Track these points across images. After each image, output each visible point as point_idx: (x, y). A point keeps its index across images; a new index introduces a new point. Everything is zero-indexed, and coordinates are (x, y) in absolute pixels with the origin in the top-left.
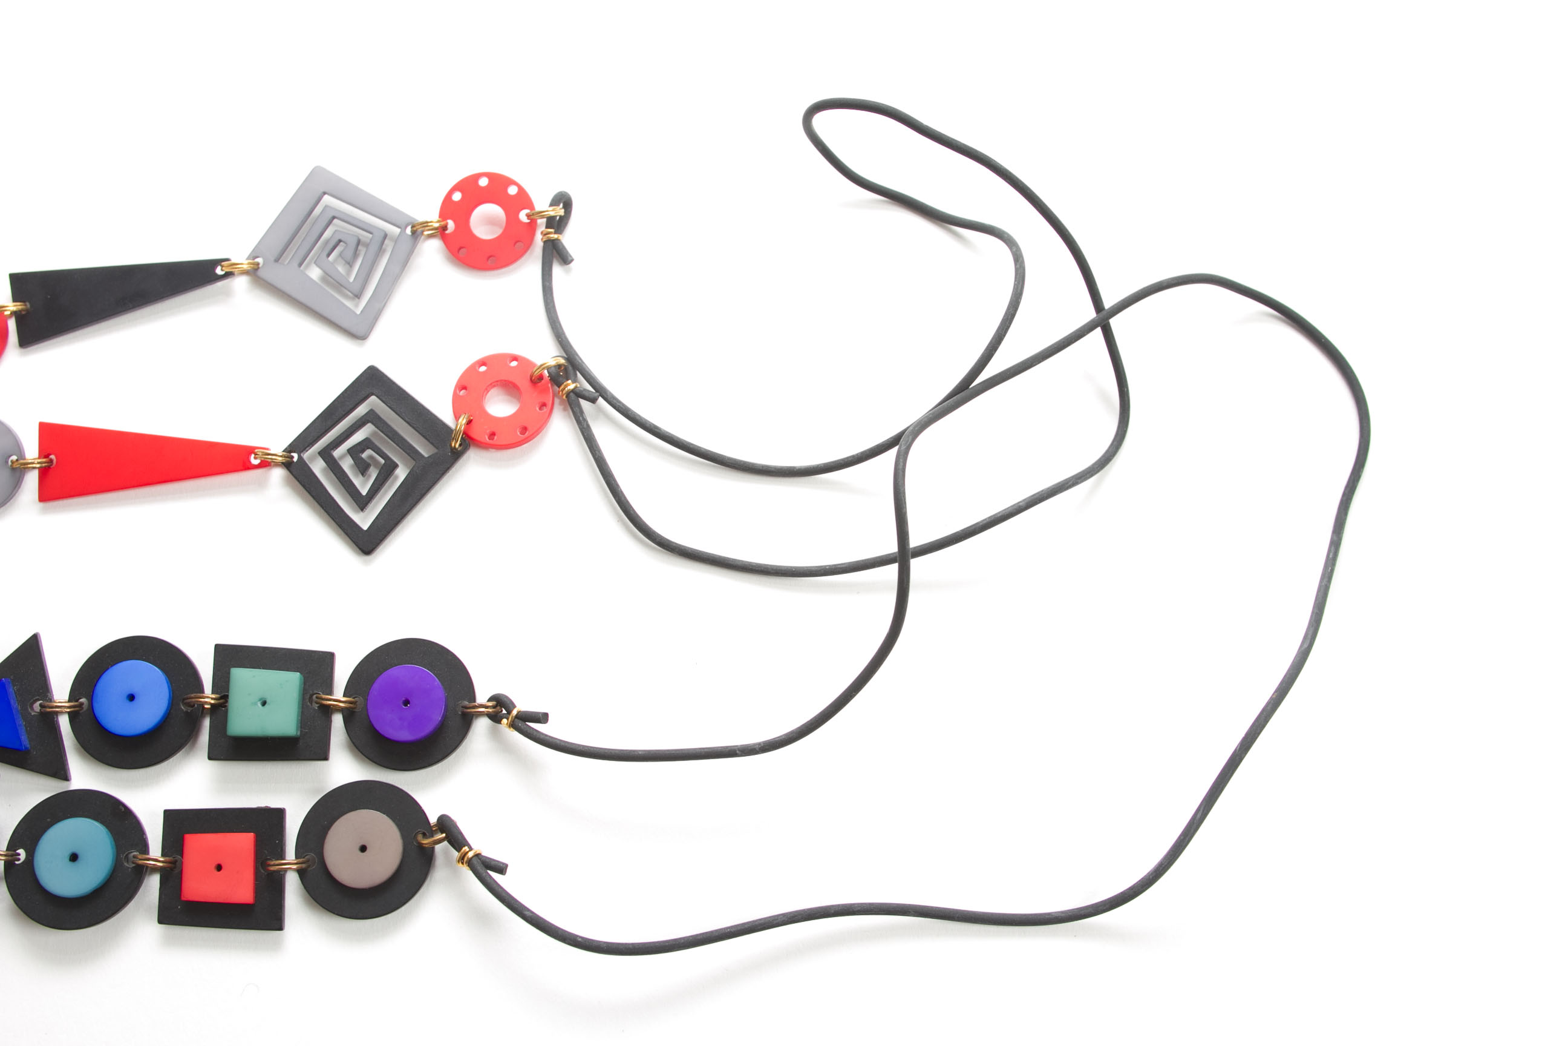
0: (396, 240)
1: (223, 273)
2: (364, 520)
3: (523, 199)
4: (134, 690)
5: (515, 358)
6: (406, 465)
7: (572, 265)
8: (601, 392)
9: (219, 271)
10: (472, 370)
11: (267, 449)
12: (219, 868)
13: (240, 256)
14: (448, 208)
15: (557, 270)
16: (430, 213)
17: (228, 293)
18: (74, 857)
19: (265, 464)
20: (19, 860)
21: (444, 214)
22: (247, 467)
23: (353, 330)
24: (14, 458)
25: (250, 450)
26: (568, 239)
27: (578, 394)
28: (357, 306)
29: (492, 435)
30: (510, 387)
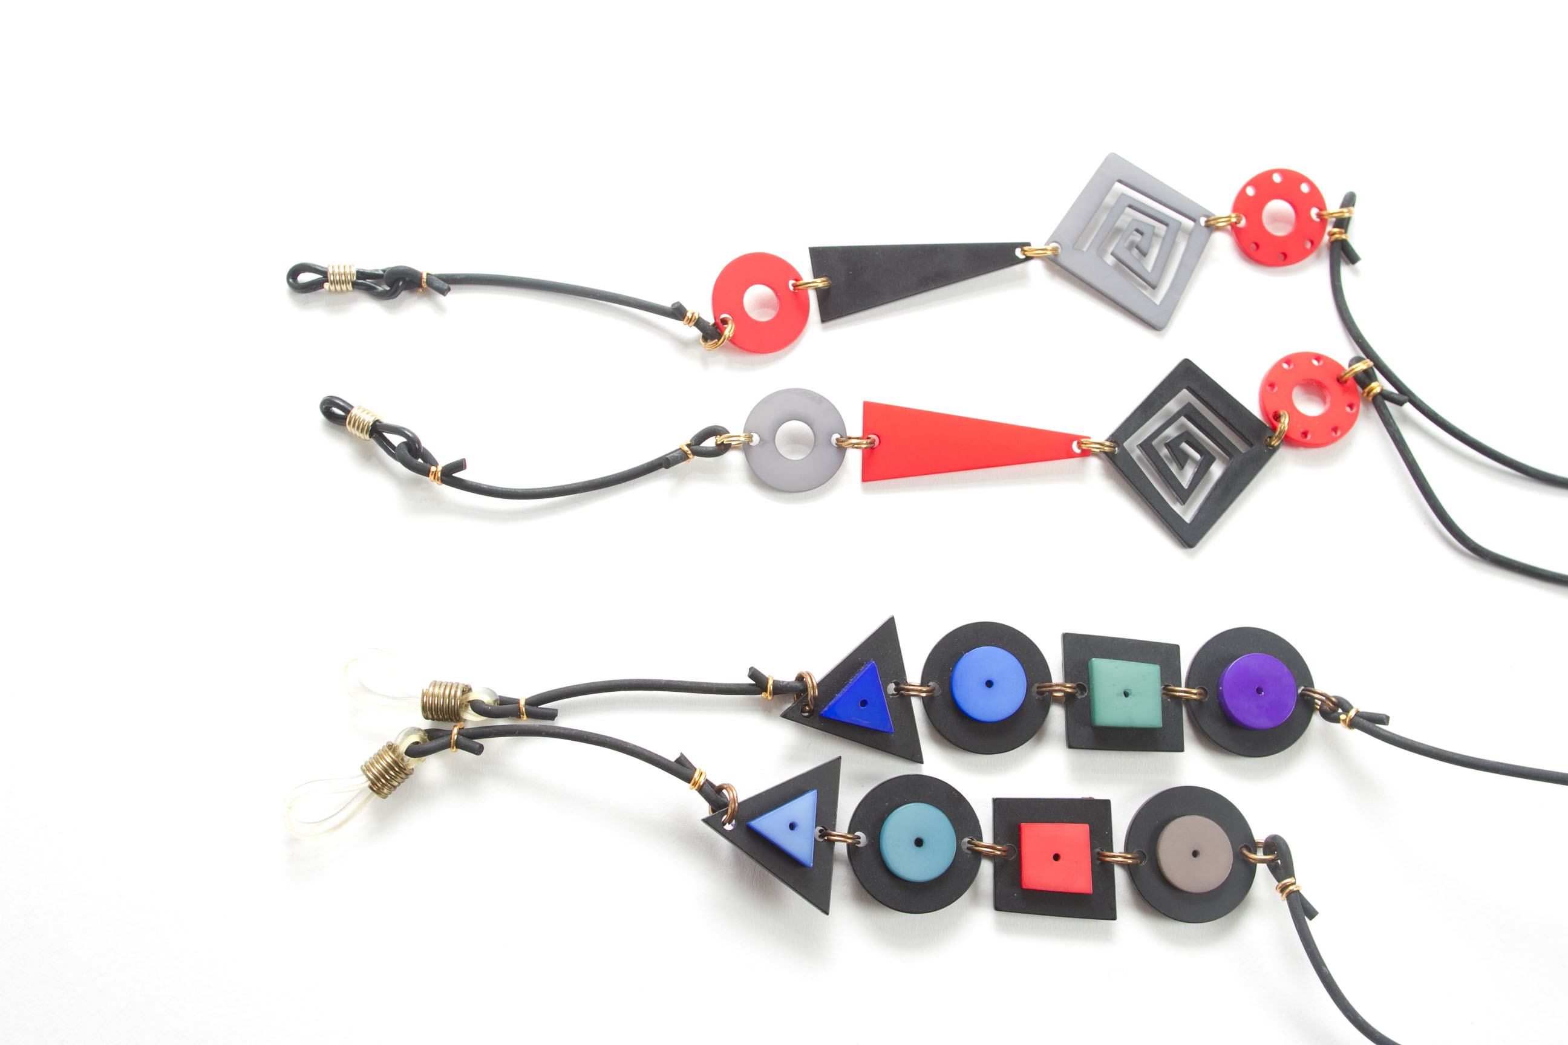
0: (1190, 234)
1: (1023, 257)
2: (1187, 513)
3: (1316, 198)
4: (993, 678)
5: (1318, 358)
6: (1223, 460)
7: (1358, 264)
8: (1404, 395)
9: (1018, 252)
10: (1277, 367)
11: (1089, 438)
12: (1057, 857)
13: (1039, 241)
14: (1242, 204)
15: (1345, 271)
16: (1222, 207)
17: (1024, 277)
18: (919, 842)
19: (1086, 453)
20: (859, 843)
21: (1236, 208)
22: (1071, 455)
23: (1154, 321)
24: (836, 436)
25: (1071, 438)
26: (1355, 238)
27: (1384, 395)
28: (1154, 296)
29: (1305, 434)
30: (1315, 387)
